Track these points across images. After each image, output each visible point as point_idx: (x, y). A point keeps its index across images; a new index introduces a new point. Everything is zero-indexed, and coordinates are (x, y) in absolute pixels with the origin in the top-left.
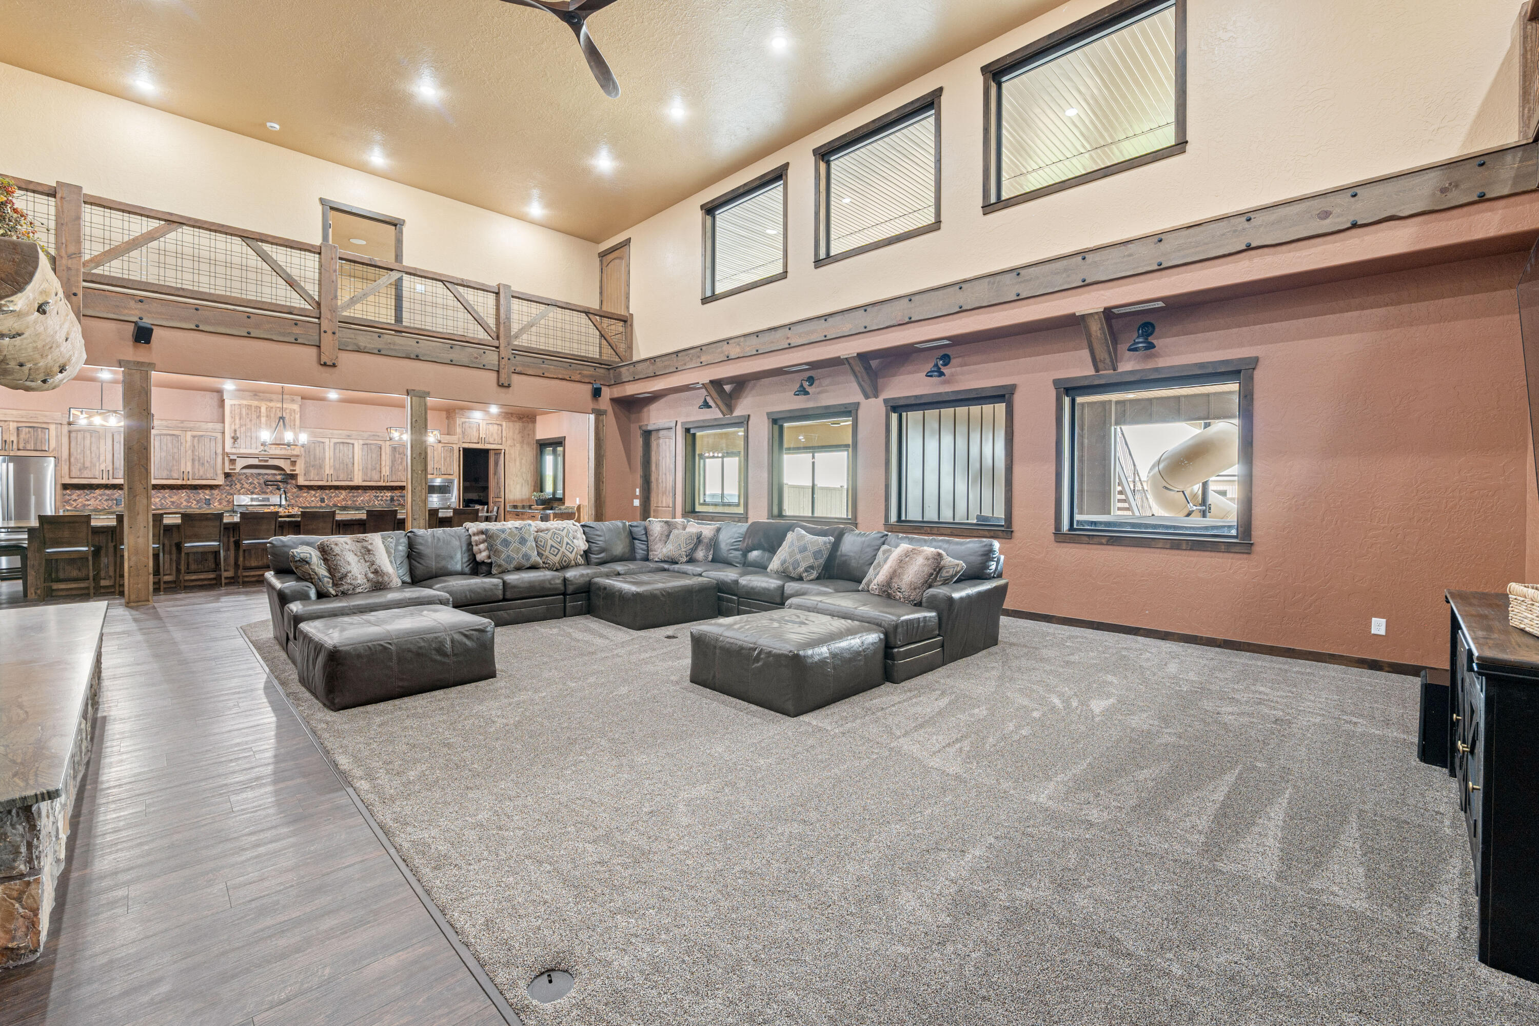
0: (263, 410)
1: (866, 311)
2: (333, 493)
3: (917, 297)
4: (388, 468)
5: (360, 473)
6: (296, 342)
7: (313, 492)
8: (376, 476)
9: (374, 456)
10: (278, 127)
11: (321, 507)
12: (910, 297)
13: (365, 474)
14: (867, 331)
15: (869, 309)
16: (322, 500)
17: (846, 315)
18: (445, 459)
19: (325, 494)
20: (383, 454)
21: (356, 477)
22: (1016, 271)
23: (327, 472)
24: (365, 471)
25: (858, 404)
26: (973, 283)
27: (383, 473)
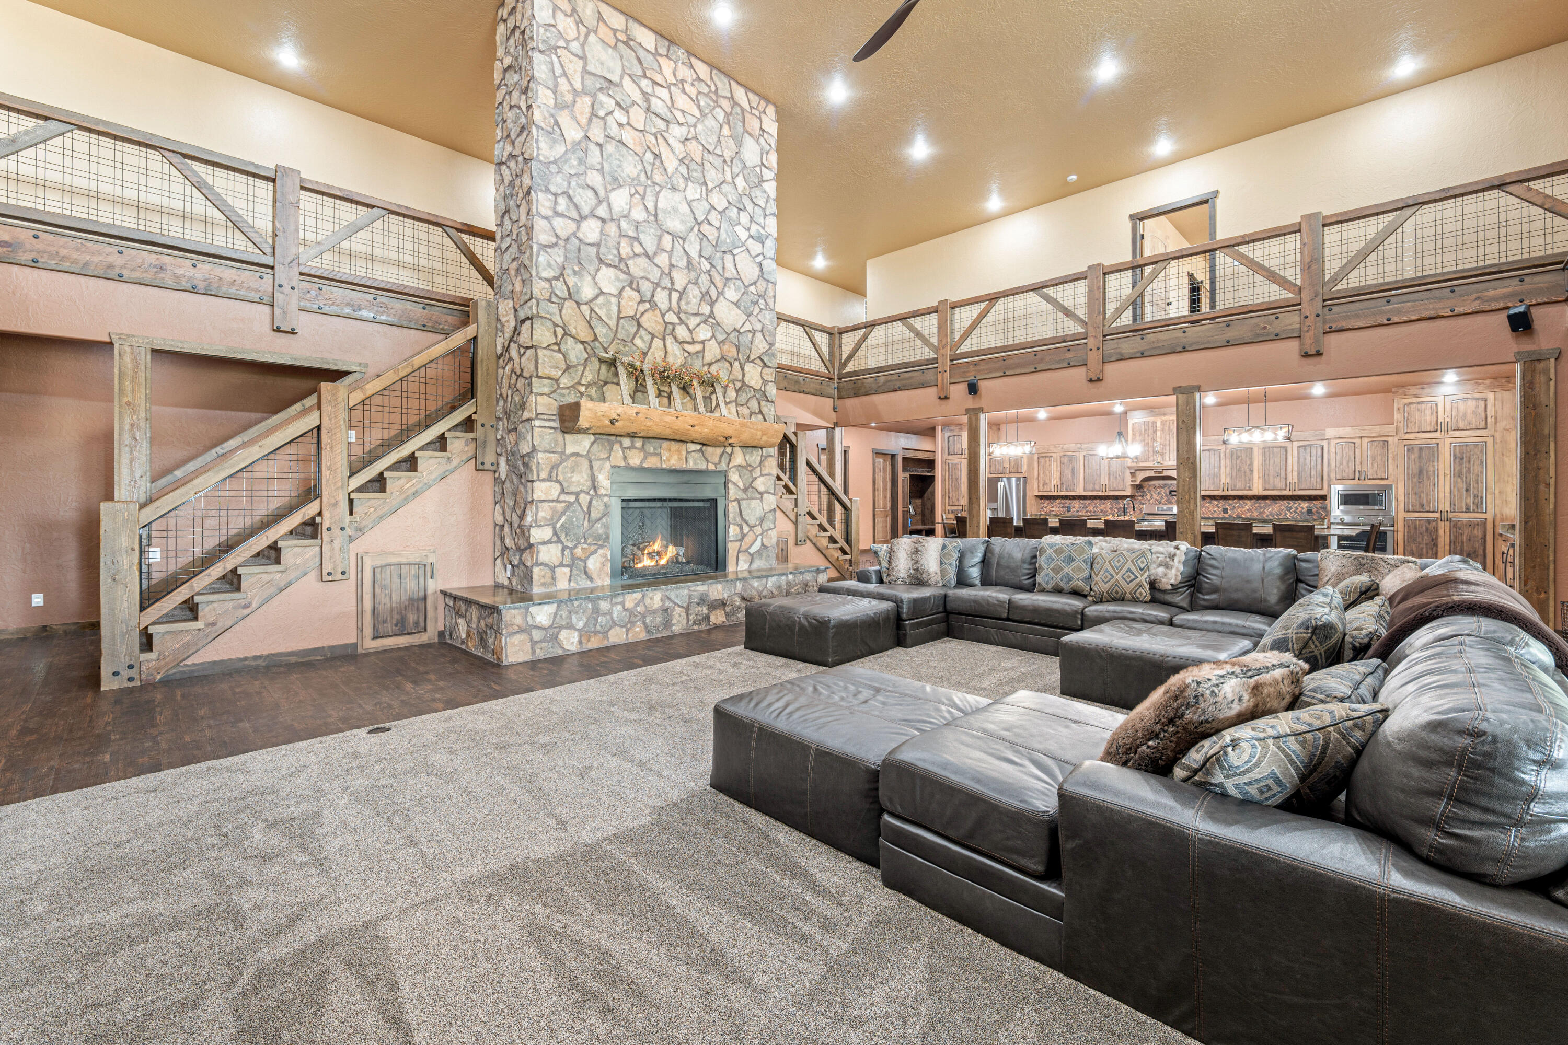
0: (1159, 424)
2: (1237, 504)
4: (1295, 474)
5: (1261, 481)
6: (1070, 366)
7: (1215, 502)
8: (1281, 485)
9: (1278, 460)
10: (1075, 177)
11: (1224, 518)
13: (1265, 481)
16: (1225, 511)
18: (1374, 459)
19: (1227, 504)
20: (1289, 457)
21: (1255, 485)
23: (1223, 481)
24: (1265, 477)
27: (1290, 479)
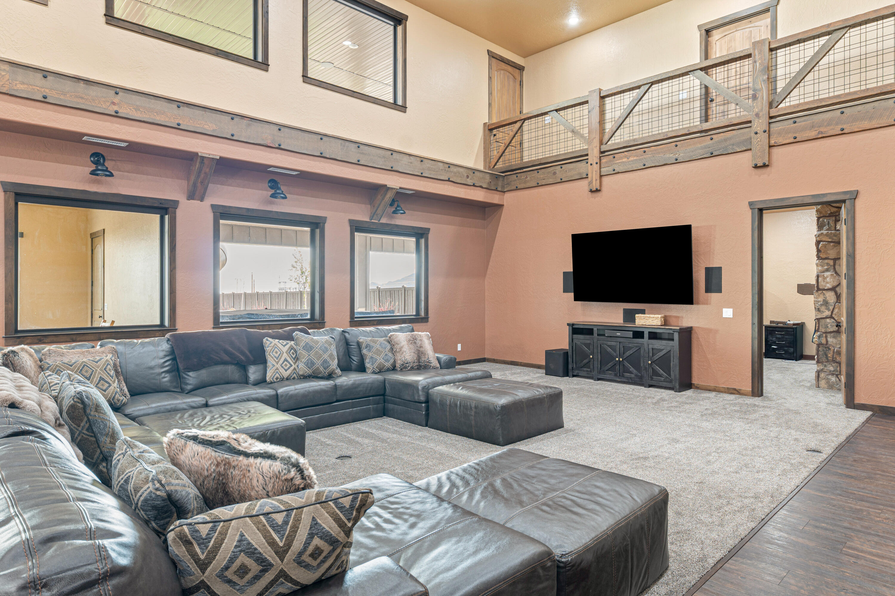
1: (232, 119)
3: (287, 130)
12: (281, 127)
14: (231, 139)
15: (236, 119)
17: (208, 114)
22: (359, 144)
25: (175, 203)
26: (331, 139)
